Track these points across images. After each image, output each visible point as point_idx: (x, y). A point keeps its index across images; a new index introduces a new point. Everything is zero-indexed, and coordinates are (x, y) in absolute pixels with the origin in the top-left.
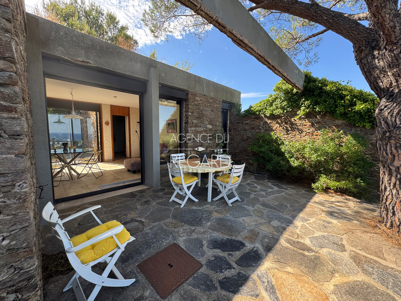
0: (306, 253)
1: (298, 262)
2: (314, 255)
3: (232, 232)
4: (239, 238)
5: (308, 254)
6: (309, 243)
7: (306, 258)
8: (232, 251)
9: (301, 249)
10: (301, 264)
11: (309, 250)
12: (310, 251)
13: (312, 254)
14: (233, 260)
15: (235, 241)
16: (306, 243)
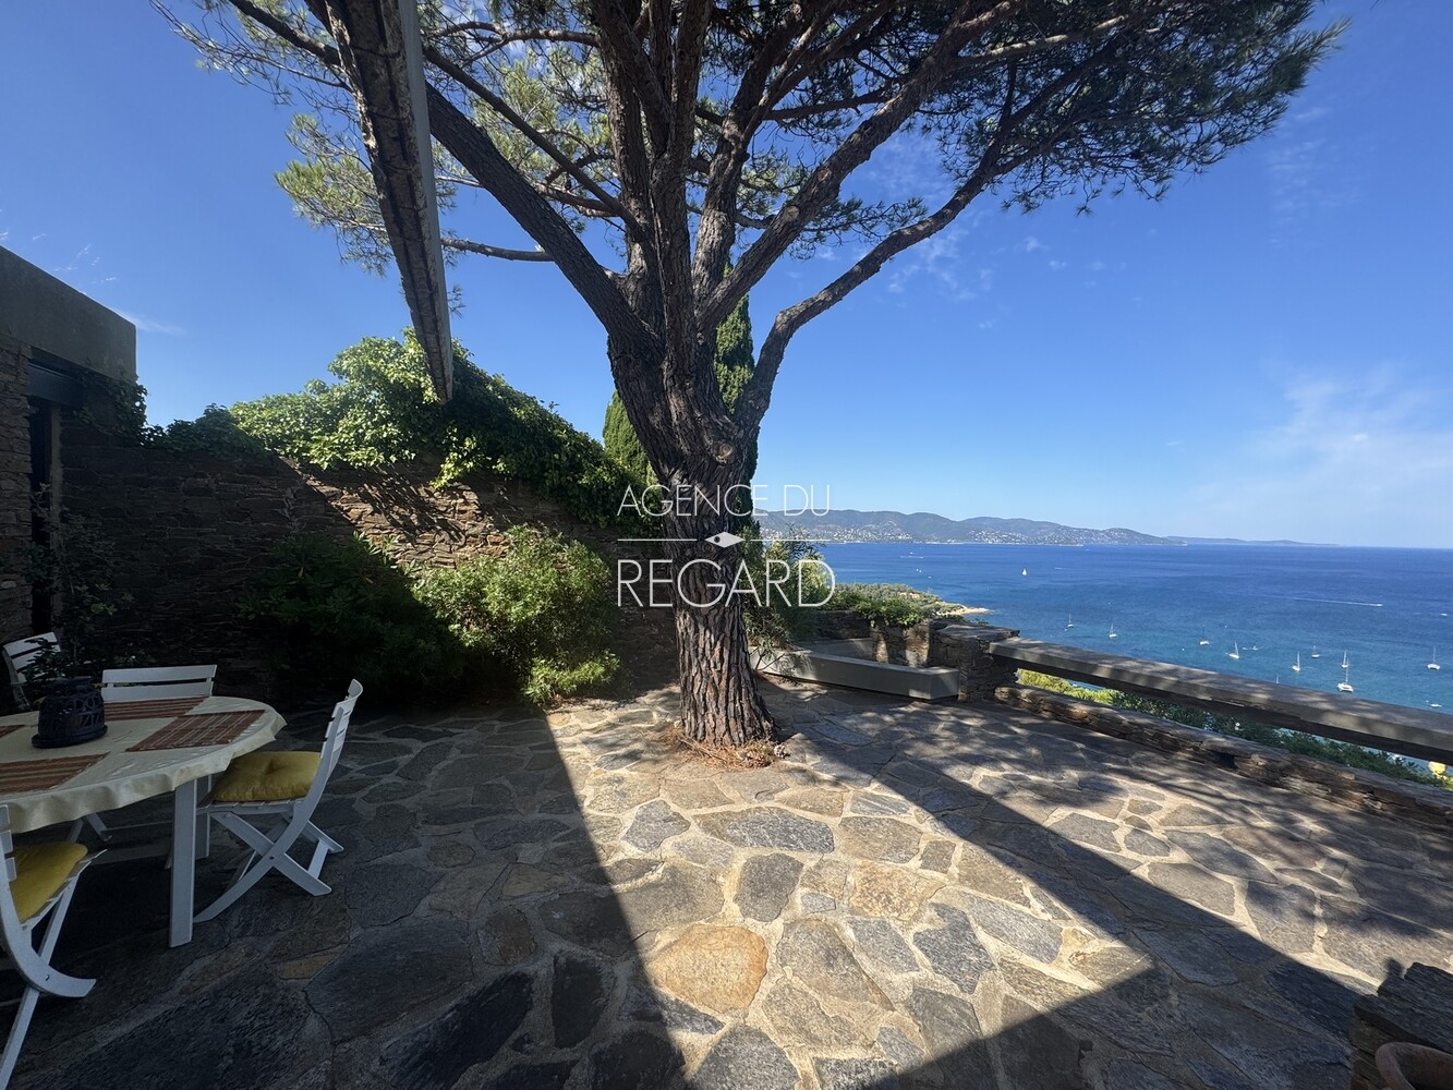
0: (652, 877)
1: (658, 908)
2: (665, 870)
3: (444, 978)
4: (490, 973)
5: (655, 875)
6: (635, 849)
7: (661, 889)
8: (515, 1027)
9: (637, 877)
10: (667, 909)
11: (648, 866)
12: (654, 868)
13: (660, 871)
14: (546, 1047)
15: (487, 992)
16: (630, 855)
